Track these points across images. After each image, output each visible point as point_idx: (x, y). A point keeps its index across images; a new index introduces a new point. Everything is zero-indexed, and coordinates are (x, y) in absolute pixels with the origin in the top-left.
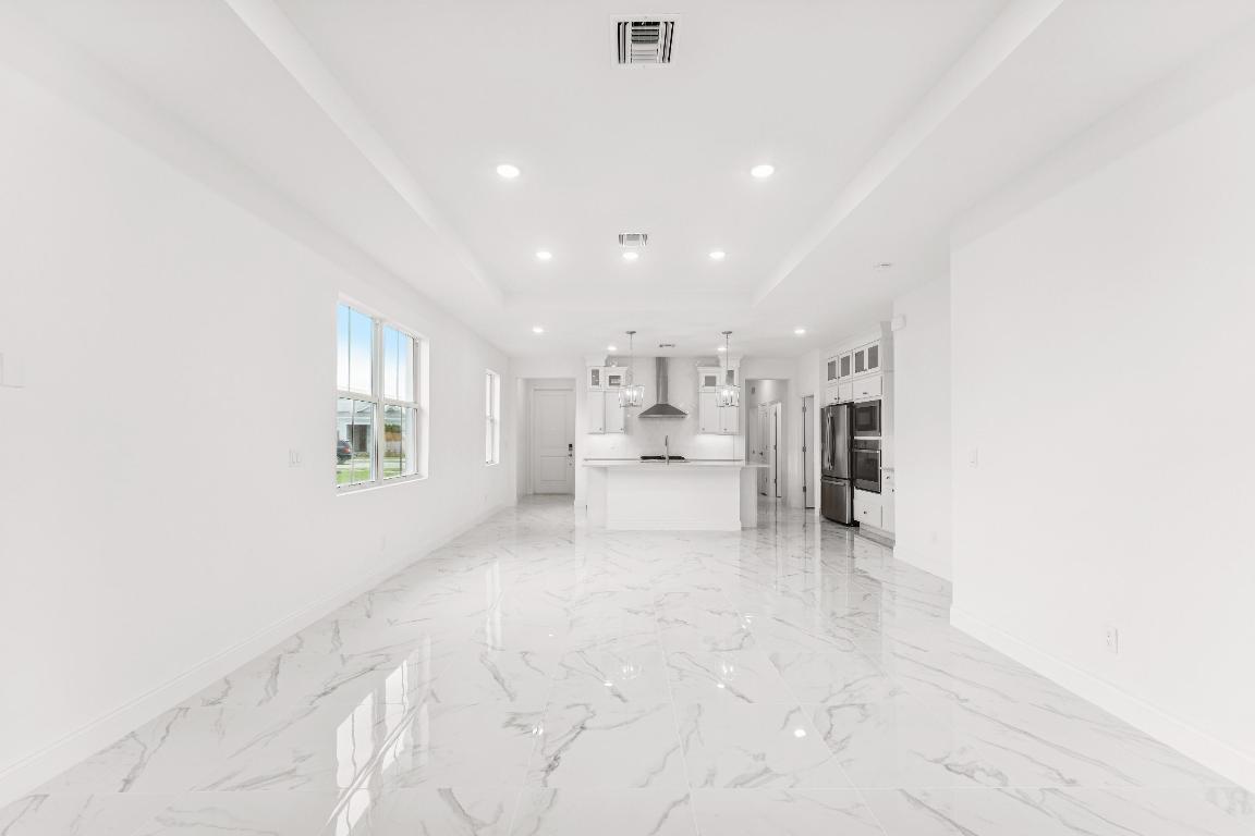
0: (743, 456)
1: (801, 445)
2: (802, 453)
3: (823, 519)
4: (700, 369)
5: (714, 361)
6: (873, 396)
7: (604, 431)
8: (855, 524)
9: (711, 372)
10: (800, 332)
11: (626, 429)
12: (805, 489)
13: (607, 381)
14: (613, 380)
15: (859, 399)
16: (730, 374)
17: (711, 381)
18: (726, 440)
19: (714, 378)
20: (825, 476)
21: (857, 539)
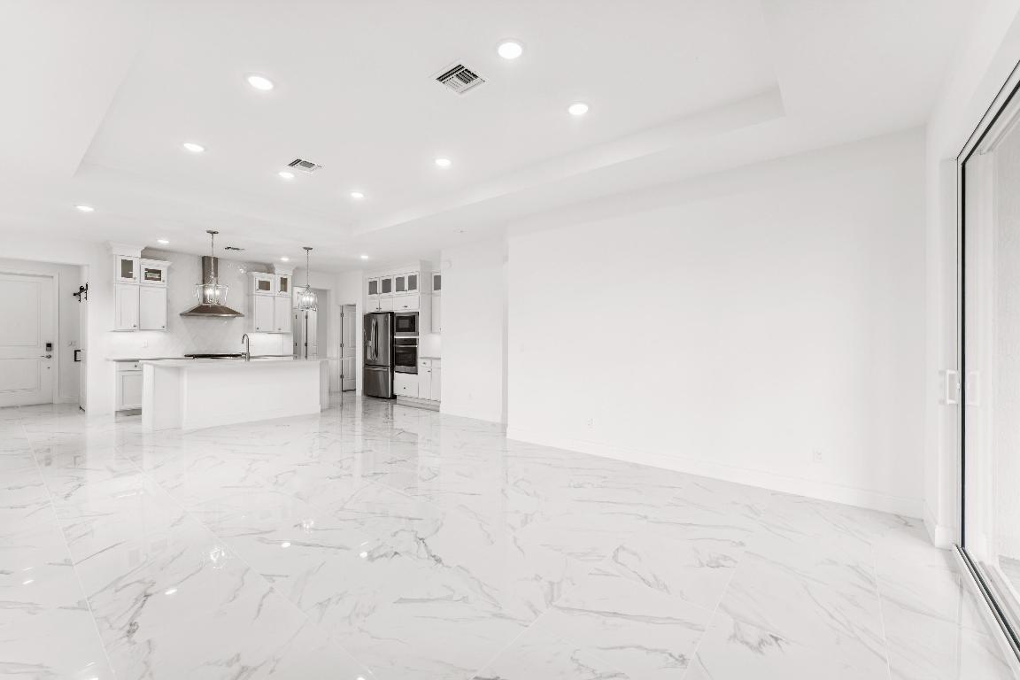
0: (292, 353)
1: (339, 342)
2: (339, 348)
3: (365, 397)
4: (255, 273)
5: (269, 269)
6: (412, 308)
7: (139, 327)
8: (394, 397)
9: (265, 277)
10: (364, 257)
11: (168, 327)
12: (342, 377)
13: (143, 275)
14: (154, 274)
15: (399, 309)
16: (284, 281)
17: (265, 286)
18: (276, 338)
19: (268, 283)
20: (367, 364)
21: (396, 408)
